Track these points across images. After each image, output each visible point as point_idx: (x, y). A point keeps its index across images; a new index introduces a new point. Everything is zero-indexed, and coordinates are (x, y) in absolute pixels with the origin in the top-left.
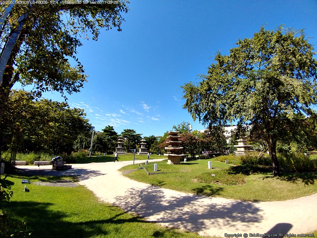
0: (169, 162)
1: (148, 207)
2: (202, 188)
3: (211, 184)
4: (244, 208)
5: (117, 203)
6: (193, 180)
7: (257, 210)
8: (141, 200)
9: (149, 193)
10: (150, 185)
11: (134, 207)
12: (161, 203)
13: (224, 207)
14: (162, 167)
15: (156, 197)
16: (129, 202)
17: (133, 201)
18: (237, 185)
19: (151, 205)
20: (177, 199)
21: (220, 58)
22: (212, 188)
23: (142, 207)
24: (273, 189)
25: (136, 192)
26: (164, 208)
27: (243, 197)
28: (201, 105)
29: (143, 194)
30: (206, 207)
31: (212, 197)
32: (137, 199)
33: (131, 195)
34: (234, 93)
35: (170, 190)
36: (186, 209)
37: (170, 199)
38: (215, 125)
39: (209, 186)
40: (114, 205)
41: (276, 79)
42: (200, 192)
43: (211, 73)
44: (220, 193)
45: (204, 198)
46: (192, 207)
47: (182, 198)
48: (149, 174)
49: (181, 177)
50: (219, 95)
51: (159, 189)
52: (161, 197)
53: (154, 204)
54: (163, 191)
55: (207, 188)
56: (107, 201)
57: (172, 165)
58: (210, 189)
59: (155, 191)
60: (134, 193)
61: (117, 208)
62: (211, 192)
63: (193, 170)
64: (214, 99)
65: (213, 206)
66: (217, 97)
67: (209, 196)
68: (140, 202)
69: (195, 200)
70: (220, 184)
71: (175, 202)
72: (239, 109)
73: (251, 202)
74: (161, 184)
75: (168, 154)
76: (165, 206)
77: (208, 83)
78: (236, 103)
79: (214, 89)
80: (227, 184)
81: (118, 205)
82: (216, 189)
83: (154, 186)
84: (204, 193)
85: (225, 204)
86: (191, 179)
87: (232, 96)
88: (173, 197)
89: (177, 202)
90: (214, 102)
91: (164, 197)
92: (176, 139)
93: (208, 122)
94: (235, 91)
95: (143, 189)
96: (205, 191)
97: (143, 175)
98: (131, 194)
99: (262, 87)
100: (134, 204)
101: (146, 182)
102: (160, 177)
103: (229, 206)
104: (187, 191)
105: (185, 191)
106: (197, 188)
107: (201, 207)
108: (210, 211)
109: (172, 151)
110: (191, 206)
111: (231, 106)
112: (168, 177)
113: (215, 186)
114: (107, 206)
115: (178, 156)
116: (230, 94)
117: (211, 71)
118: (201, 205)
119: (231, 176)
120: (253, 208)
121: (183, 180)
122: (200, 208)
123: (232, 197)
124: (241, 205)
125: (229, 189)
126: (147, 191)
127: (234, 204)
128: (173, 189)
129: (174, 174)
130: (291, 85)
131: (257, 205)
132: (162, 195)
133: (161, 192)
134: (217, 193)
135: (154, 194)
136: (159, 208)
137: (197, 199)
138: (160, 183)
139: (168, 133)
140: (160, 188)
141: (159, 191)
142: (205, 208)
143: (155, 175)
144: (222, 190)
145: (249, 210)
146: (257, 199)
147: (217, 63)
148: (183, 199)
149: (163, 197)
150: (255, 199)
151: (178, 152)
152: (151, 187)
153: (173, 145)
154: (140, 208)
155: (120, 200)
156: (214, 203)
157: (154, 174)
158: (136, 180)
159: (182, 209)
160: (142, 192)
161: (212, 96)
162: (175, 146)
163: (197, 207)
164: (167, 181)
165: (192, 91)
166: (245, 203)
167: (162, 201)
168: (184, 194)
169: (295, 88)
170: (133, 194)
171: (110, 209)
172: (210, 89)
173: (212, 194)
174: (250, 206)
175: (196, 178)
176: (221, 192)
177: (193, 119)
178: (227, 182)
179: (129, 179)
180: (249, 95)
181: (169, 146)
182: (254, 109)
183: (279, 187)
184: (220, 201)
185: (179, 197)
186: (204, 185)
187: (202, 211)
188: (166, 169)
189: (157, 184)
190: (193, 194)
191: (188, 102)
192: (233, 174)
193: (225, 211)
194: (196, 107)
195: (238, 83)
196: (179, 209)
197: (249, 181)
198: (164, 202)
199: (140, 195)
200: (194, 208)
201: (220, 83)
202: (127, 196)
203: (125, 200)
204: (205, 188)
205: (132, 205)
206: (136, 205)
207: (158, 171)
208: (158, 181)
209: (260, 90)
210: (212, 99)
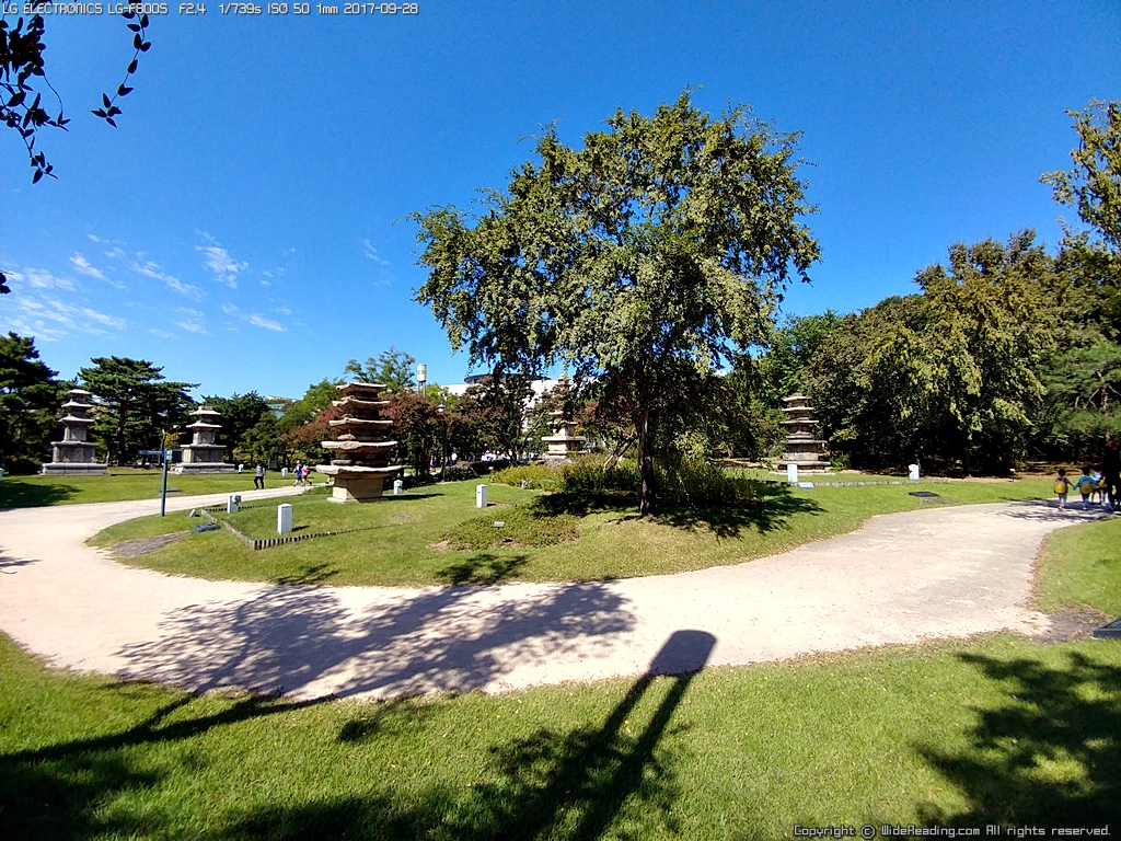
0: (340, 495)
1: (287, 659)
2: (466, 565)
3: (491, 550)
4: (585, 599)
5: (136, 669)
6: (433, 545)
7: (616, 601)
8: (249, 641)
9: (275, 611)
10: (273, 586)
11: (228, 670)
12: (336, 634)
13: (536, 606)
14: (310, 514)
15: (310, 621)
16: (192, 656)
17: (210, 651)
18: (560, 545)
19: (298, 649)
20: (394, 609)
22: (496, 561)
23: (261, 665)
24: (644, 546)
25: (214, 617)
26: (355, 648)
27: (577, 573)
29: (251, 620)
30: (489, 615)
31: (500, 585)
32: (226, 640)
33: (193, 631)
35: (360, 588)
36: (431, 633)
37: (368, 615)
38: (514, 372)
39: (488, 557)
40: (123, 680)
41: (692, 263)
42: (462, 577)
43: (523, 196)
44: (519, 571)
45: (476, 591)
46: (448, 624)
47: (409, 604)
48: (258, 547)
49: (392, 540)
50: (540, 278)
51: (315, 593)
52: (328, 617)
53: (309, 643)
54: (335, 596)
55: (482, 563)
56: (87, 668)
57: (352, 504)
58: (490, 563)
59: (301, 600)
60: (204, 622)
61: (147, 686)
62: (494, 571)
63: (429, 515)
64: (523, 288)
65: (507, 609)
66: (534, 282)
67: (489, 585)
68: (247, 648)
69: (451, 603)
70: (514, 545)
71: (387, 621)
72: (590, 332)
73: (597, 584)
74: (317, 574)
75: (338, 468)
76: (356, 640)
77: (510, 228)
78: (584, 313)
79: (528, 253)
80: (535, 545)
81: (144, 675)
82: (507, 562)
83: (286, 586)
84: (473, 579)
85: (537, 599)
86: (427, 544)
87: (575, 286)
88: (380, 608)
89: (396, 618)
90: (525, 297)
91: (344, 613)
92: (373, 413)
93: (492, 360)
94: (586, 272)
95: (242, 603)
96: (478, 572)
97: (226, 550)
98: (193, 629)
99: (655, 278)
100: (223, 661)
101: (247, 577)
102: (307, 553)
103: (547, 602)
104: (419, 581)
105: (414, 582)
106: (452, 568)
107: (475, 616)
108: (503, 622)
109: (354, 456)
110: (446, 621)
111: (570, 318)
112: (343, 547)
113: (504, 553)
114: (100, 684)
115: (376, 472)
117: (521, 186)
118: (473, 613)
119: (543, 522)
120: (606, 597)
121: (400, 549)
122: (473, 621)
123: (549, 577)
124: (576, 594)
125: (542, 556)
126: (266, 608)
127: (561, 592)
128: (368, 583)
129: (365, 535)
130: (720, 286)
131: (614, 589)
132: (331, 608)
133: (325, 602)
134: (510, 572)
135: (298, 611)
136: (334, 653)
137: (457, 598)
138: (313, 570)
139: (341, 387)
140: (319, 587)
141: (316, 597)
142: (488, 619)
143: (287, 548)
144: (524, 563)
145: (597, 602)
146: (611, 573)
148: (412, 606)
149: (338, 614)
150: (605, 574)
151: (381, 457)
152: (275, 591)
153: (358, 432)
154: (252, 667)
155: (147, 658)
156: (508, 599)
157: (281, 542)
158: (197, 575)
159: (418, 637)
160: (241, 612)
161: (519, 275)
162: (365, 438)
163: (464, 621)
164: (340, 559)
165: (456, 243)
166: (583, 587)
167: (337, 628)
168: (412, 593)
169: (727, 297)
170: (202, 628)
171: (120, 694)
172: (512, 251)
173: (498, 578)
174: (597, 592)
175: (444, 538)
176: (521, 569)
177: (450, 345)
178: (534, 540)
179: (159, 574)
180: (621, 294)
181: (342, 437)
182: (630, 338)
183: (656, 540)
184: (521, 593)
185: (398, 603)
186: (473, 557)
187: (480, 626)
188: (329, 521)
189: (303, 578)
190: (441, 587)
191: (437, 280)
192: (546, 515)
193: (541, 615)
194: (468, 305)
195: (594, 253)
196: (407, 639)
197: (587, 532)
198: (349, 629)
199: (234, 624)
200: (453, 625)
201: (546, 239)
202: (173, 638)
203: (171, 651)
204: (476, 564)
205: (210, 665)
206: (229, 662)
207: (296, 529)
208: (302, 567)
209: (649, 286)
210: (519, 287)
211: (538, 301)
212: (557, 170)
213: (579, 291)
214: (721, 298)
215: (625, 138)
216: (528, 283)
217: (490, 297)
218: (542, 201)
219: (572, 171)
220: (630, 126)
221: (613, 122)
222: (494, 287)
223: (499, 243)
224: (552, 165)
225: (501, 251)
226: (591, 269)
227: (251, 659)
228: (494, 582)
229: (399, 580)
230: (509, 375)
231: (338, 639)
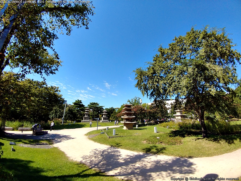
0: (125, 128)
1: (108, 164)
2: (149, 148)
3: (157, 145)
4: (181, 163)
5: (84, 161)
6: (143, 142)
7: (191, 164)
8: (103, 158)
9: (109, 153)
10: (110, 147)
11: (97, 164)
12: (118, 161)
13: (166, 163)
14: (119, 132)
15: (114, 156)
16: (93, 160)
17: (96, 159)
18: (176, 145)
19: (110, 162)
20: (131, 157)
21: (162, 50)
22: (157, 148)
23: (103, 164)
24: (203, 148)
25: (99, 152)
26: (121, 165)
27: (181, 154)
28: (149, 84)
29: (104, 154)
30: (153, 163)
31: (158, 155)
32: (99, 157)
33: (94, 154)
34: (172, 76)
35: (125, 150)
36: (138, 165)
37: (125, 157)
38: (159, 99)
39: (155, 147)
40: (81, 163)
41: (203, 65)
42: (148, 151)
43: (156, 61)
45: (151, 156)
46: (142, 163)
47: (134, 156)
48: (109, 138)
49: (134, 139)
50: (161, 77)
52: (118, 156)
53: (113, 161)
54: (120, 151)
55: (154, 148)
56: (75, 160)
57: (127, 130)
58: (156, 148)
59: (114, 151)
60: (97, 153)
61: (83, 165)
62: (157, 151)
63: (143, 134)
64: (157, 80)
65: (158, 162)
66: (160, 78)
67: (155, 154)
68: (102, 160)
69: (144, 158)
70: (163, 144)
71: (129, 159)
72: (176, 88)
73: (186, 158)
74: (118, 145)
75: (124, 122)
76: (122, 163)
77: (153, 68)
78: (174, 83)
79: (158, 73)
80: (169, 145)
81: (84, 163)
82: (160, 149)
83: (112, 147)
84: (151, 152)
85: (167, 160)
86: (141, 141)
87: (170, 78)
88: (128, 156)
89: (131, 159)
90: (158, 82)
91: (121, 155)
92: (130, 110)
93: (154, 97)
94: (172, 74)
95: (104, 150)
96: (152, 150)
97: (104, 138)
98: (95, 154)
99: (192, 71)
100: (97, 162)
101: (107, 144)
102: (117, 140)
103: (170, 162)
105: (137, 150)
106: (146, 148)
107: (149, 163)
108: (156, 166)
109: (127, 120)
110: (142, 162)
111: (170, 85)
112: (124, 140)
113: (160, 146)
114: (76, 163)
115: (131, 123)
116: (170, 77)
117: (155, 59)
118: (149, 162)
119: (171, 138)
120: (188, 163)
121: (135, 142)
122: (148, 164)
123: (172, 155)
124: (179, 161)
125: (170, 148)
126: (108, 151)
127: (174, 160)
128: (127, 149)
129: (128, 137)
130: (214, 70)
131: (191, 160)
132: (119, 154)
133: (118, 152)
134: (161, 152)
135: (113, 153)
136: (117, 165)
137: (146, 156)
138: (117, 144)
139: (124, 105)
140: (118, 148)
141: (117, 151)
142: (152, 164)
143: (114, 139)
144: (165, 149)
145: (185, 164)
146: (191, 155)
147: (159, 54)
148: (135, 157)
149: (120, 155)
150: (190, 155)
151: (131, 120)
153: (127, 114)
154: (102, 165)
155: (86, 159)
156: (159, 159)
157: (113, 137)
158: (99, 143)
159: (134, 165)
160: (103, 152)
161: (156, 78)
162: (129, 116)
163: (146, 163)
164: (123, 142)
165: (141, 74)
166: (182, 159)
167: (119, 159)
168: (136, 153)
169: (217, 72)
170: (96, 154)
171: (78, 166)
172: (154, 73)
173: (158, 153)
174: (186, 161)
175: (145, 140)
176: (164, 151)
177: (142, 95)
178: (168, 143)
179: (93, 142)
180: (183, 77)
181: (125, 115)
182: (187, 88)
183: (207, 146)
184: (163, 158)
185: (132, 155)
186: (152, 146)
187: (150, 166)
188: (122, 134)
189: (115, 146)
190: (143, 153)
191: (138, 82)
192: (172, 136)
193: (167, 165)
194: (145, 86)
195: (175, 69)
196: (132, 165)
197: (185, 142)
198: (121, 160)
199: (101, 154)
200: (143, 164)
201: (162, 68)
202: (91, 155)
203: (90, 158)
204: (152, 148)
205: (95, 162)
206: (98, 162)
207: (116, 135)
208: (116, 143)
209: (191, 74)
210: (156, 80)
211: (161, 82)
212: (163, 54)
213: (171, 79)
214: (215, 73)
215: (178, 42)
216: (159, 79)
217: (150, 83)
218: (160, 61)
219: (166, 53)
220: (179, 39)
221: (174, 40)
222: (150, 81)
223: (151, 72)
224: (161, 53)
225: (151, 73)
226: (174, 73)
227: (102, 163)
228: (156, 154)
229: (134, 149)
230: (158, 100)
231: (118, 162)
